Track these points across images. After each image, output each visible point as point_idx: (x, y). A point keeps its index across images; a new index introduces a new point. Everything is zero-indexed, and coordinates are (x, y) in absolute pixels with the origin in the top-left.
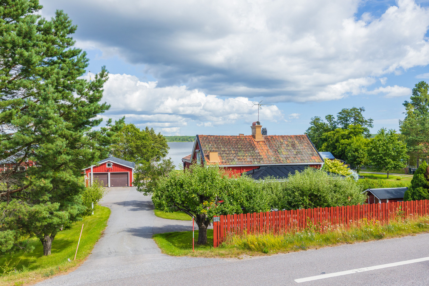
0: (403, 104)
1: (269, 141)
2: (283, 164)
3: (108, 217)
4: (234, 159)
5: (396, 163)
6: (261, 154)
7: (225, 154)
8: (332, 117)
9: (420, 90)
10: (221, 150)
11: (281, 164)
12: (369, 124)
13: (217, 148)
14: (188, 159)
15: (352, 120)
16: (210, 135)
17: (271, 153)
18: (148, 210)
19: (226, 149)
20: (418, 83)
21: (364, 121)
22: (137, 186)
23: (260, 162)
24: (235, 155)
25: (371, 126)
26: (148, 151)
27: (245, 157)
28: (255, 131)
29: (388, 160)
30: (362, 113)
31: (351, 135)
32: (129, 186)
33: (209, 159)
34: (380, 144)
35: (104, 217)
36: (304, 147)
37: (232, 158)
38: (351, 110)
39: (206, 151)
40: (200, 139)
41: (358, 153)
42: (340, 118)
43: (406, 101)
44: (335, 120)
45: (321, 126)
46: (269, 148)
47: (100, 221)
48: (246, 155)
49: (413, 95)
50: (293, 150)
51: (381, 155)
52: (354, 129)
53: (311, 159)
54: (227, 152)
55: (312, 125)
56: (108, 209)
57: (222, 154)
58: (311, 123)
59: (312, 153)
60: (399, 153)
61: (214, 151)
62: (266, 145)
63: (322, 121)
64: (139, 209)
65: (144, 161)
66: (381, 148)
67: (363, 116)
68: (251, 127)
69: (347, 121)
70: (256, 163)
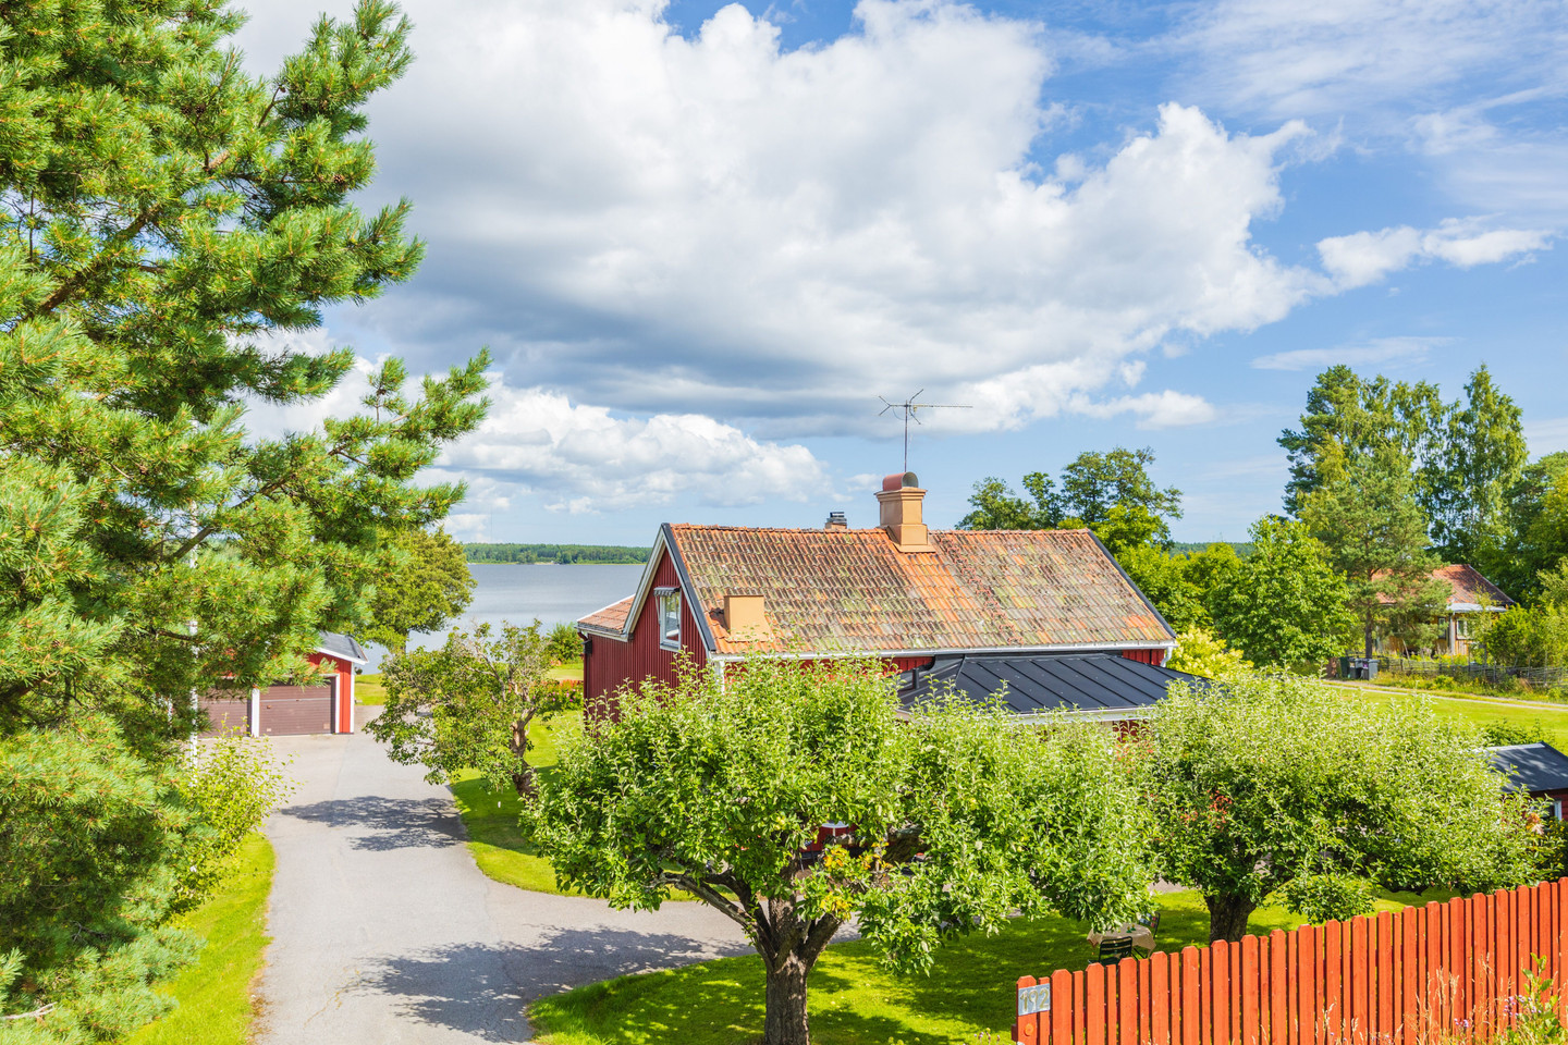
0: (1278, 440)
1: (954, 555)
2: (1023, 649)
3: (267, 886)
4: (827, 627)
5: (1312, 641)
6: (932, 606)
7: (790, 604)
8: (1045, 479)
9: (1334, 395)
10: (771, 588)
11: (1016, 649)
12: (1166, 504)
13: (754, 580)
14: (610, 625)
15: (1113, 490)
16: (719, 525)
17: (970, 602)
18: (441, 844)
19: (791, 585)
20: (1325, 372)
21: (1153, 495)
22: (389, 740)
23: (932, 638)
24: (828, 609)
25: (1174, 512)
26: (402, 593)
27: (871, 619)
28: (899, 512)
29: (1288, 630)
30: (1146, 467)
31: (1119, 542)
32: (337, 730)
33: (726, 625)
34: (1260, 573)
35: (247, 885)
36: (1090, 578)
37: (820, 620)
38: (1110, 457)
39: (709, 591)
40: (679, 543)
41: (1169, 602)
42: (1073, 484)
43: (1287, 432)
44: (1056, 491)
45: (1007, 511)
46: (958, 582)
47: (231, 906)
48: (876, 608)
49: (1309, 410)
50: (1052, 592)
51: (1264, 611)
52: (1128, 521)
53: (1127, 628)
54: (797, 597)
55: (976, 509)
56: (262, 843)
57: (778, 605)
58: (973, 501)
59: (1122, 602)
60: (1323, 603)
61: (741, 594)
62: (944, 567)
63: (1012, 493)
64: (399, 837)
65: (389, 634)
66: (1265, 586)
67: (1151, 477)
68: (878, 495)
69: (1097, 493)
70: (918, 641)
